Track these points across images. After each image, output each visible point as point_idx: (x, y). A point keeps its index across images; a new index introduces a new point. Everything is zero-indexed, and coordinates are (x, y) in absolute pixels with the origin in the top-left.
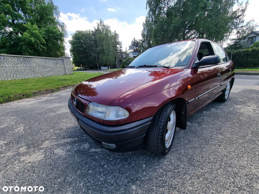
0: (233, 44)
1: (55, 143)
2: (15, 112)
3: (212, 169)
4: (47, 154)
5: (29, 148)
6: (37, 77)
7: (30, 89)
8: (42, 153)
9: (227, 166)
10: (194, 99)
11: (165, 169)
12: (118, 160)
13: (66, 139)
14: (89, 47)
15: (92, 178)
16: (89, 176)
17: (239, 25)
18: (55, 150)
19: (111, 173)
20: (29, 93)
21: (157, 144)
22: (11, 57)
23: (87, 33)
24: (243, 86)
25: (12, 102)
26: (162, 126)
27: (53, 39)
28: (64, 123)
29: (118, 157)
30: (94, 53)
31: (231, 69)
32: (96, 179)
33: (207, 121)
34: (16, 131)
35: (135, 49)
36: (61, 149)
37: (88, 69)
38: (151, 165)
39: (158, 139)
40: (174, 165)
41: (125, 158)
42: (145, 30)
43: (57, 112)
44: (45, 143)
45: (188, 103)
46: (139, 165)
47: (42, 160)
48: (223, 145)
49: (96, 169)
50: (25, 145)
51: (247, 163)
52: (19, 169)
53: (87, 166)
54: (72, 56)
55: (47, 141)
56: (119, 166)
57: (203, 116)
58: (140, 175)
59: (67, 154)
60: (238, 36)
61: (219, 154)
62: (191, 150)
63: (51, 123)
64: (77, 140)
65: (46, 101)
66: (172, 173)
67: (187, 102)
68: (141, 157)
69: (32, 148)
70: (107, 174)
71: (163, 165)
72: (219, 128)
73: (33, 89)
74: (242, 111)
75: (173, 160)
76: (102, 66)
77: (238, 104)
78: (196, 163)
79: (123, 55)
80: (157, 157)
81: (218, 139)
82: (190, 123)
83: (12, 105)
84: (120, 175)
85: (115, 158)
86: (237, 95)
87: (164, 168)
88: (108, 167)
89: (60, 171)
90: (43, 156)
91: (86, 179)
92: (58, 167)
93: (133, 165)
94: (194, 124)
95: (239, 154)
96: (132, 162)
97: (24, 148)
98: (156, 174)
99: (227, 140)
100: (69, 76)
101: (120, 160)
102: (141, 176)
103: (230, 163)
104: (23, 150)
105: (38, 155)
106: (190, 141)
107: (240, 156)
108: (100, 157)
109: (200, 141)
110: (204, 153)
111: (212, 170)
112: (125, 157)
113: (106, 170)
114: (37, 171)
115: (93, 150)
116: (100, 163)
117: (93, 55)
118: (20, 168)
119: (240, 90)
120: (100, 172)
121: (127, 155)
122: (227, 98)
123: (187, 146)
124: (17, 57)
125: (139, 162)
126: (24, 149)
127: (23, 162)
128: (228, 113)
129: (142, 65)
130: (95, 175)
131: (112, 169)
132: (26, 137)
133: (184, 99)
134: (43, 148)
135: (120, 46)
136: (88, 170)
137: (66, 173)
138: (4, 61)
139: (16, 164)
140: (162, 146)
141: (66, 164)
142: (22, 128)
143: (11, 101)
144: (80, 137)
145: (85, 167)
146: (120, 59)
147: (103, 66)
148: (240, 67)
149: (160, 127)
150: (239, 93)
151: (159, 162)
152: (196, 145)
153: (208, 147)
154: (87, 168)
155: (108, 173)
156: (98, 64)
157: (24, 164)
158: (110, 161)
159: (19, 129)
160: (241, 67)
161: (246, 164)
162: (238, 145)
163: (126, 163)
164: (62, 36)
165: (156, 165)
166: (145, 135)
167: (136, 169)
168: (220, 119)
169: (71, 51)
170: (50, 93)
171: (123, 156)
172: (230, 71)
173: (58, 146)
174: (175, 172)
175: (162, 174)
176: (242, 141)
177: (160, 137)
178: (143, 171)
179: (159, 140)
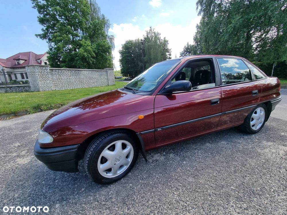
4: (32, 160)
6: (84, 87)
10: (153, 130)
14: (137, 57)
22: (67, 70)
27: (102, 52)
30: (142, 62)
31: (255, 91)
38: (90, 190)
46: (80, 187)
50: (27, 149)
62: (140, 186)
71: (98, 194)
75: (111, 192)
82: (174, 155)
88: (57, 182)
90: (29, 161)
93: (76, 186)
94: (176, 158)
96: (78, 183)
97: (25, 152)
113: (54, 184)
114: (16, 171)
117: (140, 64)
120: (49, 184)
124: (70, 70)
125: (83, 184)
133: (130, 129)
135: (169, 53)
138: (61, 74)
151: (98, 189)
155: (53, 187)
157: (14, 165)
158: (64, 177)
164: (109, 49)
165: (93, 191)
166: (75, 160)
169: (121, 61)
172: (255, 94)
178: (77, 194)
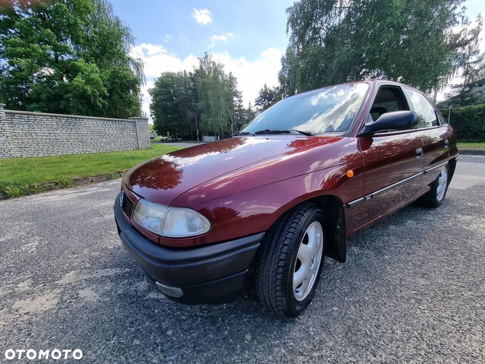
0: (456, 94)
1: (85, 277)
2: (34, 213)
3: (396, 355)
4: (65, 298)
5: (34, 284)
6: (88, 153)
7: (70, 173)
8: (56, 295)
9: (433, 351)
10: (363, 198)
11: (291, 348)
12: (197, 320)
13: (108, 269)
14: (184, 101)
15: (136, 358)
16: (131, 352)
17: (468, 58)
18: (80, 292)
19: (176, 349)
20: (66, 180)
21: (275, 293)
22: (47, 117)
23: (181, 77)
24: (479, 177)
25: (35, 195)
26: (285, 253)
27: (120, 87)
28: (113, 238)
29: (198, 313)
30: (193, 111)
31: (447, 141)
32: (144, 359)
33: (396, 246)
34: (24, 249)
35: (267, 104)
36: (93, 289)
37: (180, 139)
38: (264, 335)
39: (275, 282)
40: (314, 339)
41: (212, 317)
42: (285, 69)
43: (106, 216)
44: (67, 275)
45: (348, 206)
46: (238, 334)
47: (52, 309)
48: (425, 301)
49: (149, 337)
50: (30, 277)
51: (480, 348)
52: (4, 326)
53: (133, 329)
54: (154, 116)
55: (73, 272)
56: (195, 335)
57: (389, 235)
58: (237, 357)
59: (102, 301)
60: (466, 80)
61: (415, 321)
62: (353, 308)
63: (88, 236)
64: (127, 272)
65: (93, 196)
66: (306, 360)
67: (346, 204)
68: (246, 317)
69: (41, 284)
70: (169, 349)
71: (288, 339)
72: (420, 263)
73: (75, 173)
74: (473, 227)
75: (311, 329)
76: (204, 135)
77: (466, 212)
78: (362, 338)
79: (244, 116)
80: (279, 320)
81: (415, 287)
82: (358, 248)
83: (34, 200)
84: (195, 355)
85: (192, 314)
86: (464, 194)
87: (291, 346)
88: (173, 334)
89: (79, 335)
90: (56, 301)
91: (123, 358)
92: (77, 326)
93: (226, 333)
94: (366, 252)
95: (463, 323)
96: (225, 326)
97: (26, 283)
98: (270, 358)
99: (437, 290)
100: (144, 151)
101: (201, 320)
102: (237, 361)
103: (441, 344)
104: (24, 286)
105: (48, 300)
106: (353, 289)
107: (464, 330)
108: (163, 311)
109: (376, 289)
110: (382, 317)
111: (396, 358)
112: (213, 314)
113: (168, 341)
114: (36, 332)
115: (153, 295)
116: (161, 324)
117: (190, 114)
118: (7, 323)
119: (470, 185)
120: (156, 343)
121: (219, 310)
122: (441, 200)
123: (346, 299)
124: (56, 117)
125: (240, 327)
126: (26, 285)
127: (17, 311)
128: (443, 230)
129: (262, 130)
130: (144, 351)
131: (181, 339)
132: (37, 261)
133: (337, 197)
134: (61, 285)
135: (239, 99)
136: (134, 337)
137: (88, 342)
138: (34, 123)
139: (2, 315)
140: (283, 296)
141: (94, 322)
142: (36, 243)
143: (33, 193)
144: (134, 267)
145: (129, 331)
146: (239, 123)
147: (207, 135)
148: (472, 140)
149: (280, 256)
150: (468, 191)
151: (281, 330)
152: (367, 298)
153: (392, 304)
154: (132, 333)
155: (172, 348)
156: (198, 131)
157: (15, 317)
158: (181, 321)
159: (29, 245)
160: (475, 140)
161: (478, 351)
162: (460, 302)
163: (212, 328)
164: (136, 83)
165: (273, 337)
166: (248, 270)
167: (231, 344)
168: (425, 243)
169: (152, 107)
170: (103, 181)
171: (209, 312)
172: (446, 145)
173: (90, 282)
174: (312, 358)
175: (283, 358)
176: (470, 293)
177: (279, 276)
178: (243, 349)
179: (278, 282)
